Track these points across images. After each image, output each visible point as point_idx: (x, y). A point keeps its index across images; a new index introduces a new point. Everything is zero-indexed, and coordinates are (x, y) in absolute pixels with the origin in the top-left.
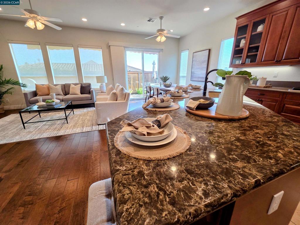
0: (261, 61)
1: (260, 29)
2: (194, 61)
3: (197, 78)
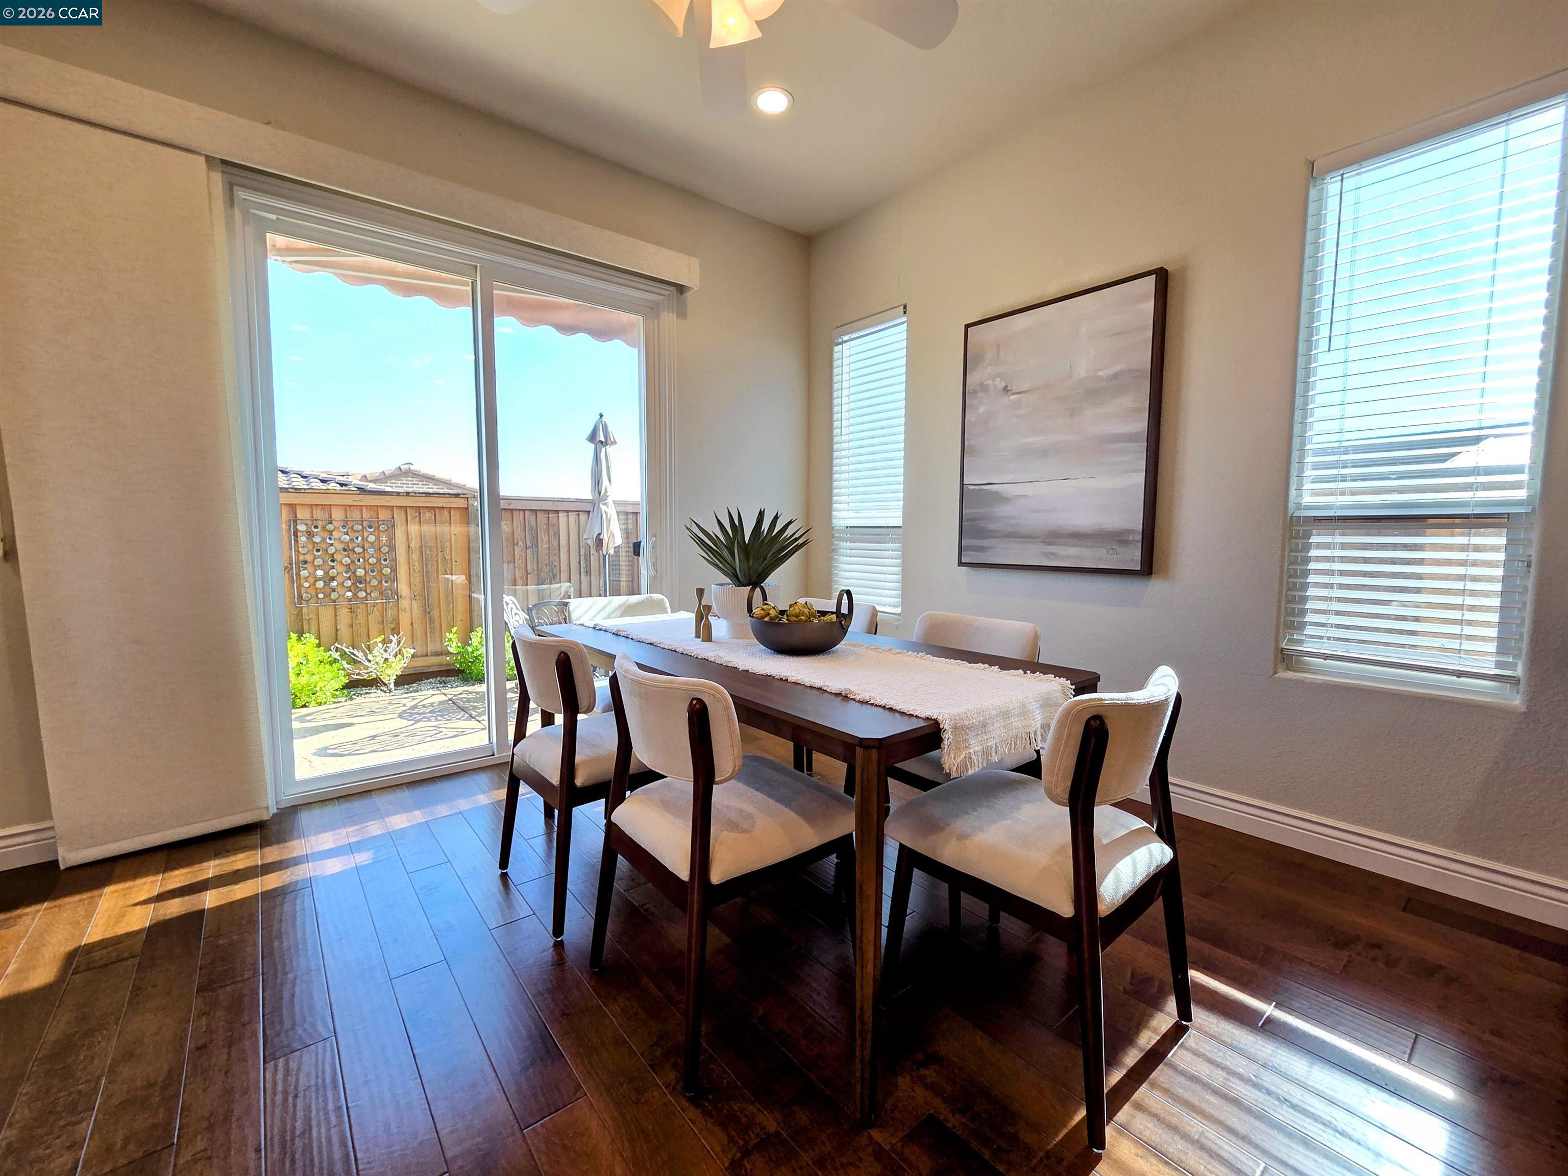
2: (980, 394)
3: (1030, 537)
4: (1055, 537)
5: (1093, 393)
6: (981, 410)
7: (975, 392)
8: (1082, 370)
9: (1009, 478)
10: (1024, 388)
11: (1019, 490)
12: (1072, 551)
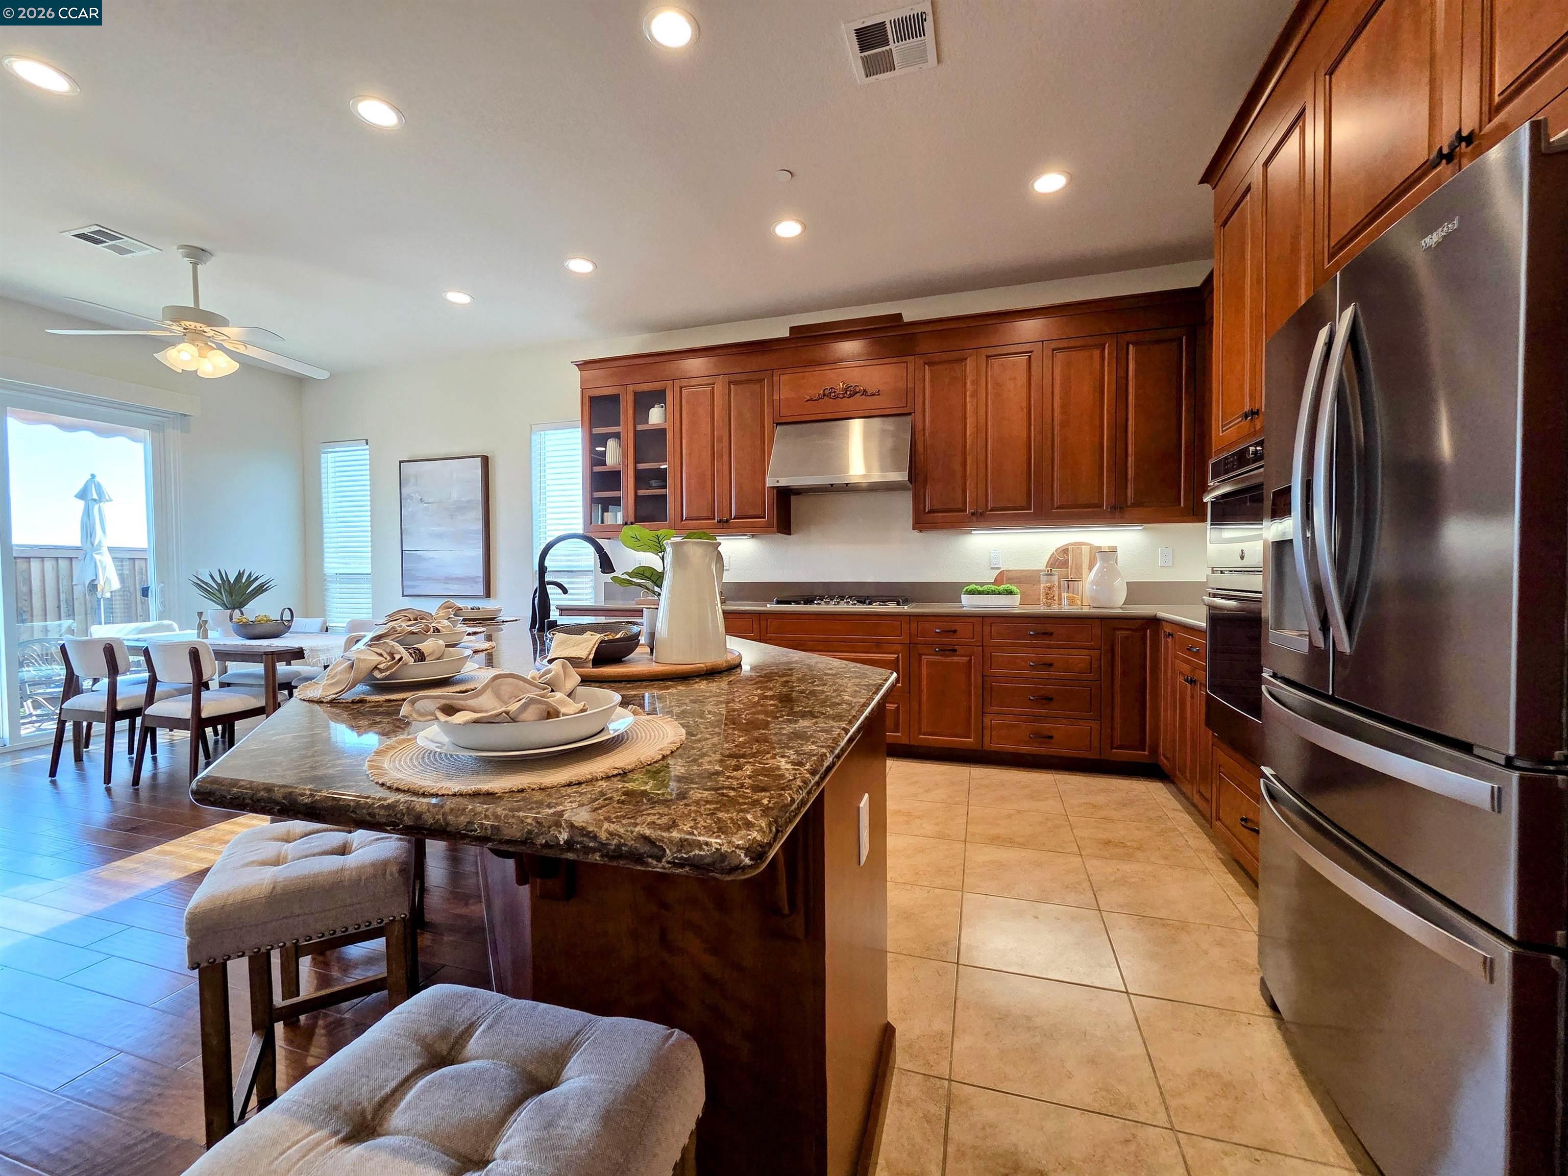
0: (682, 520)
1: (656, 416)
2: (409, 501)
3: (437, 580)
4: (448, 579)
5: (461, 508)
6: (410, 510)
7: (406, 499)
8: (455, 496)
9: (425, 548)
10: (430, 500)
11: (430, 554)
12: (456, 587)
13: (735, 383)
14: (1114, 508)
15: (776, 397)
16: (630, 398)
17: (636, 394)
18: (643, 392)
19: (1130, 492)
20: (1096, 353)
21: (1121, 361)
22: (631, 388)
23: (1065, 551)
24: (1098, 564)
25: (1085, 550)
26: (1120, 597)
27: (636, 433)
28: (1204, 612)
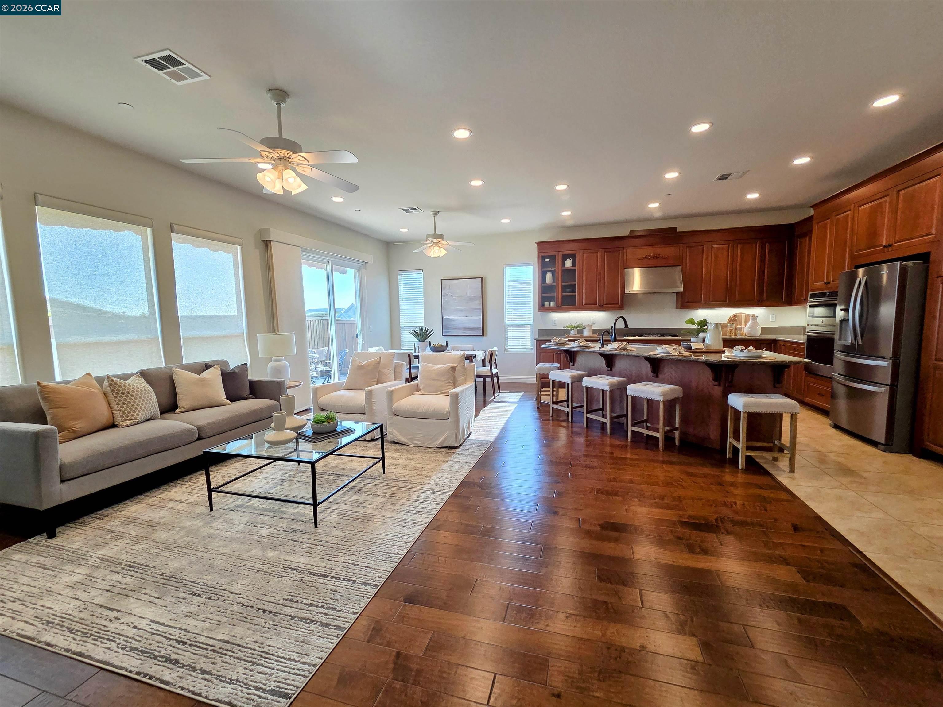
3: (459, 329)
4: (465, 329)
5: (471, 299)
6: (446, 300)
7: (444, 295)
8: (468, 294)
9: (455, 316)
10: (457, 296)
11: (456, 319)
12: (469, 332)
13: (607, 252)
14: (759, 301)
15: (625, 258)
16: (561, 256)
17: (563, 255)
18: (566, 255)
19: (765, 295)
20: (754, 245)
21: (763, 248)
22: (561, 253)
23: (735, 316)
24: (750, 321)
25: (743, 316)
26: (759, 332)
27: (563, 270)
28: (806, 337)
